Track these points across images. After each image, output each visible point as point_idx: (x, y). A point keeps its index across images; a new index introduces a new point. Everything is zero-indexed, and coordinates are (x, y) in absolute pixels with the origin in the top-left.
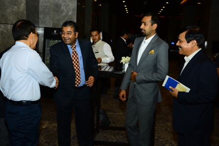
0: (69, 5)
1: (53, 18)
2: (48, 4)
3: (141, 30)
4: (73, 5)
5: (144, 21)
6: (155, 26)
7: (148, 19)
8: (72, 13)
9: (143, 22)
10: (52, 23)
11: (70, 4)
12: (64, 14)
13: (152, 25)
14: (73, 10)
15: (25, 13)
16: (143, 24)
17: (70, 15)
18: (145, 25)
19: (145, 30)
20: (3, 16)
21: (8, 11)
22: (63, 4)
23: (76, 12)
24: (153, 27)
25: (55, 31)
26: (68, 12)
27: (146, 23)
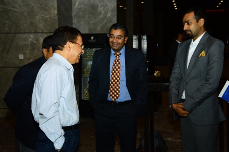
0: (107, 5)
1: (88, 23)
2: (82, 6)
3: (185, 31)
4: (112, 4)
5: (187, 20)
6: (202, 21)
7: (190, 17)
8: (111, 15)
9: (186, 22)
10: (87, 28)
11: (108, 3)
12: (101, 16)
13: (197, 22)
14: (112, 10)
15: (56, 18)
16: (186, 24)
17: (109, 18)
18: (188, 24)
19: (191, 31)
20: (32, 24)
21: (38, 17)
22: (100, 5)
23: (116, 13)
24: (199, 23)
25: (92, 38)
26: (106, 14)
27: (190, 21)
